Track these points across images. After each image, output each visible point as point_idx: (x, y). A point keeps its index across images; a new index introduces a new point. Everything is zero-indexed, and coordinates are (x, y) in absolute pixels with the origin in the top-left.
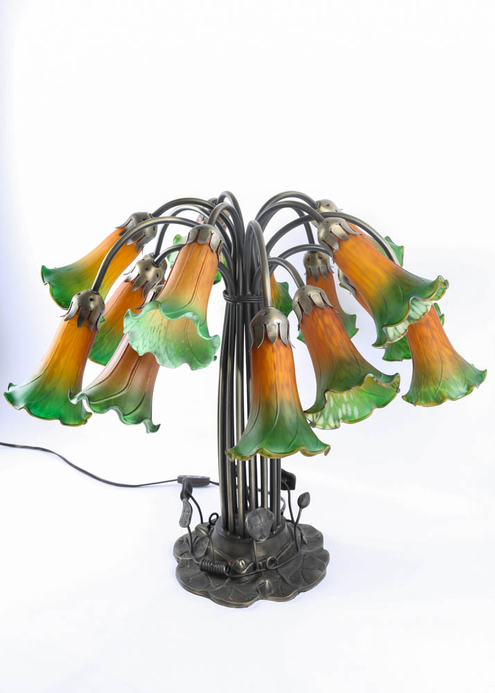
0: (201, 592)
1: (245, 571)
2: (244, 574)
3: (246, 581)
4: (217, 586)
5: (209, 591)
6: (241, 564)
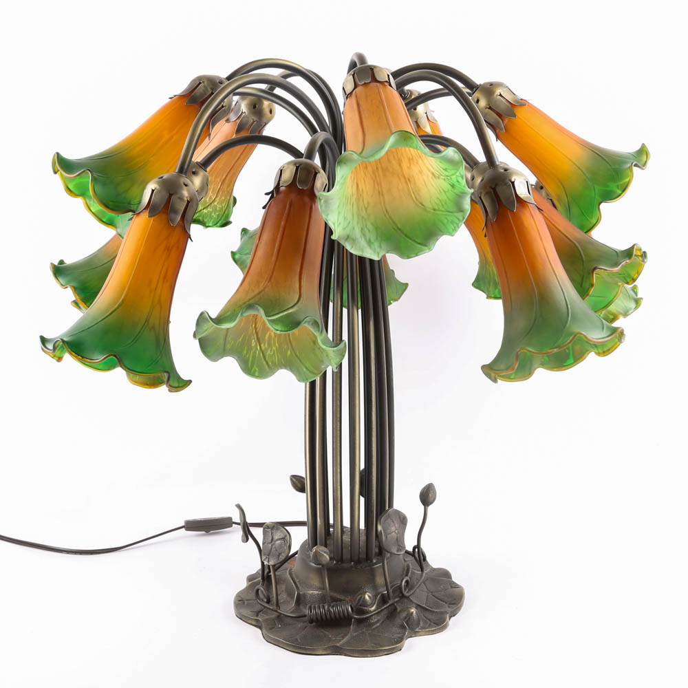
0: (326, 649)
1: (373, 608)
2: (374, 611)
3: (378, 621)
4: (343, 637)
5: (338, 645)
6: (367, 597)
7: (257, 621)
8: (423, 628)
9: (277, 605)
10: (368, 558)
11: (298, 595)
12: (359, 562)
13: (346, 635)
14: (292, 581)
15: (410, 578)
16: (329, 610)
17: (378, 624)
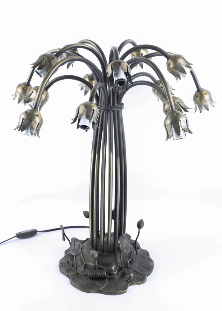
0: (95, 291)
1: (115, 273)
2: (116, 274)
3: (117, 278)
4: (103, 285)
5: (100, 289)
6: (113, 268)
7: (68, 275)
8: (136, 282)
9: (76, 269)
10: (114, 251)
11: (85, 264)
12: (110, 252)
13: (104, 284)
14: (83, 257)
15: (131, 259)
16: (97, 274)
17: (117, 280)
